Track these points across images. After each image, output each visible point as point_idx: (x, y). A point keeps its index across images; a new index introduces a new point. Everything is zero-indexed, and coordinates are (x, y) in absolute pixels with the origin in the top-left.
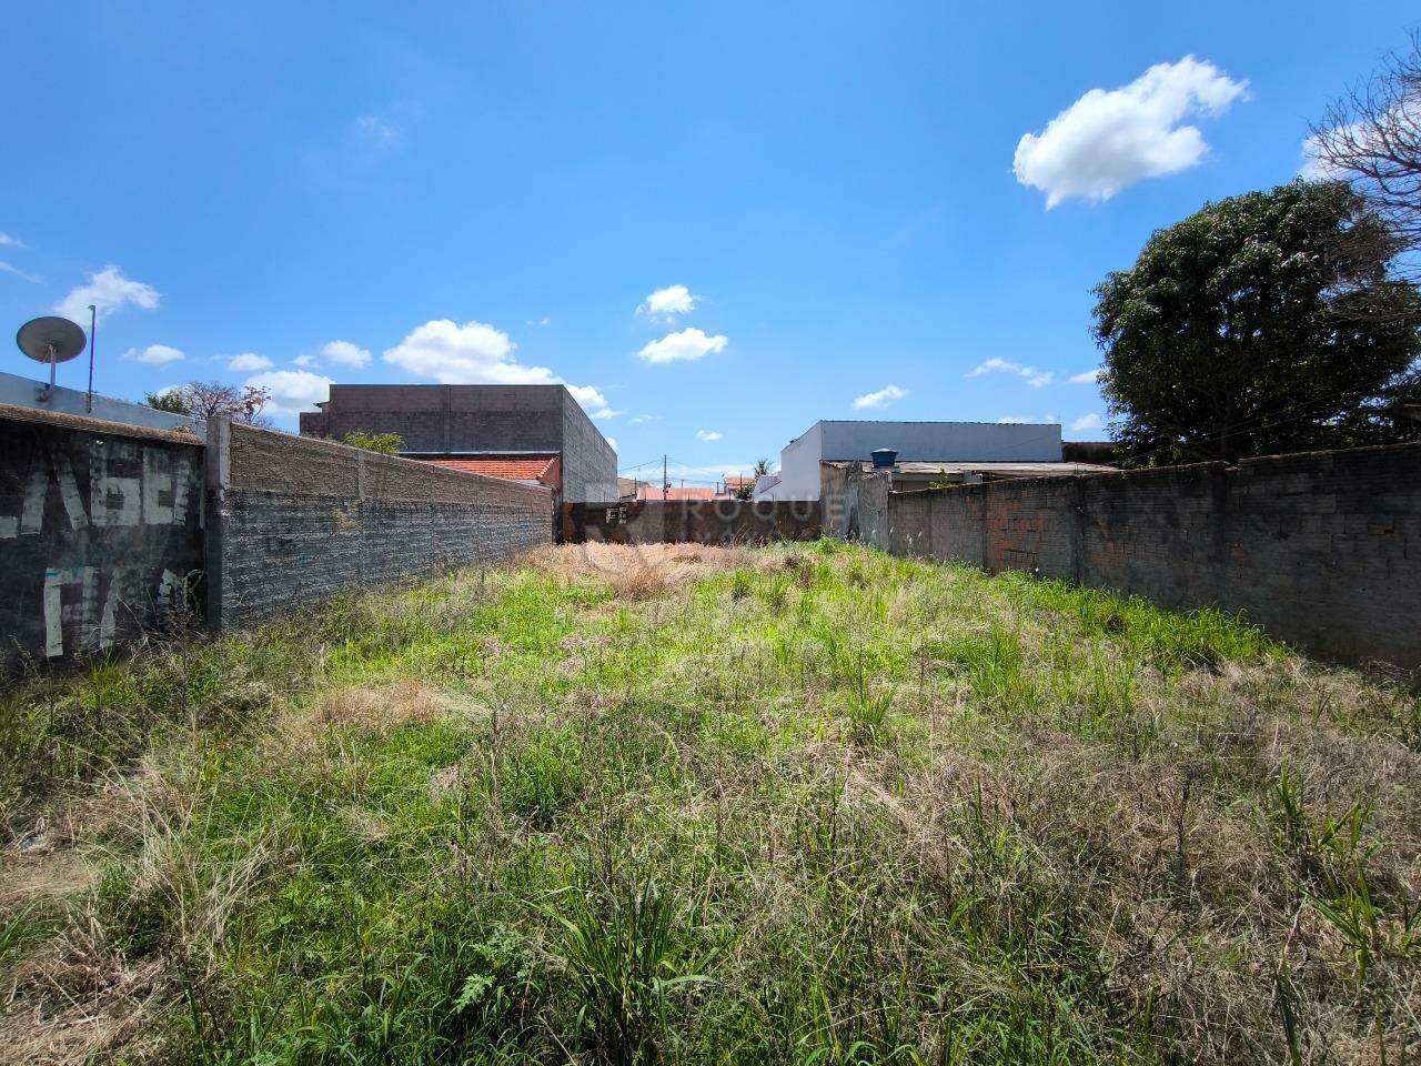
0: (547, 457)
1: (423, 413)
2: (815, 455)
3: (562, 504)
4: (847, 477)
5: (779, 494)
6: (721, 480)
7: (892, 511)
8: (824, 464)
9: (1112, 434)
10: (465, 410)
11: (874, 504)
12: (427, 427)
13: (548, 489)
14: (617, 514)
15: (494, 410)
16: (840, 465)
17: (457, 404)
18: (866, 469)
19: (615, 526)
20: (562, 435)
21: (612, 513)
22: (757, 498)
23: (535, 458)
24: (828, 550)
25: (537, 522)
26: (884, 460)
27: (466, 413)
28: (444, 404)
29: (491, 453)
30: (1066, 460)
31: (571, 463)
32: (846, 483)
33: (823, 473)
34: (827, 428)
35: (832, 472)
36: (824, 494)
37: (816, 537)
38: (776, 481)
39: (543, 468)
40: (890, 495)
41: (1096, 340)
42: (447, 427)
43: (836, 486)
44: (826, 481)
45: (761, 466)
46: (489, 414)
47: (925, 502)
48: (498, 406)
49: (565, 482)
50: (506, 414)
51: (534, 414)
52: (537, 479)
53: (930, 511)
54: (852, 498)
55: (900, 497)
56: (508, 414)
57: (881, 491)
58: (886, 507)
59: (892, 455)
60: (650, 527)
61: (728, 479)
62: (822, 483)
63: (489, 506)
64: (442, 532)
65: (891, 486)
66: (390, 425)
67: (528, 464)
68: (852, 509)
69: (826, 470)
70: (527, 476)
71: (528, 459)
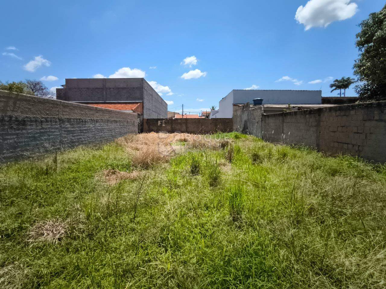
0: (137, 103)
1: (97, 88)
2: (231, 101)
3: (143, 119)
4: (243, 109)
5: (219, 116)
6: (201, 112)
7: (263, 122)
8: (234, 105)
9: (356, 90)
10: (110, 87)
11: (255, 119)
12: (98, 93)
13: (136, 114)
14: (162, 123)
15: (119, 87)
16: (240, 105)
17: (108, 85)
18: (251, 106)
19: (161, 127)
20: (143, 95)
21: (160, 122)
22: (211, 117)
23: (133, 103)
24: (237, 137)
25: (131, 125)
26: (258, 102)
27: (111, 88)
28: (104, 85)
29: (119, 102)
30: (323, 103)
31: (147, 105)
32: (243, 111)
33: (234, 108)
34: (235, 92)
35: (237, 108)
36: (235, 116)
37: (231, 131)
38: (217, 112)
39: (135, 107)
40: (263, 115)
41: (358, 48)
42: (105, 93)
43: (239, 113)
44: (235, 111)
45: (213, 108)
46: (119, 88)
47: (281, 118)
48: (122, 86)
49: (144, 111)
50: (124, 88)
51: (134, 88)
52: (132, 110)
53: (283, 122)
54: (245, 117)
55: (268, 116)
56: (125, 88)
57: (258, 114)
58: (261, 120)
59: (261, 100)
60: (173, 127)
61: (203, 112)
62: (233, 112)
63: (102, 120)
64: (68, 131)
65: (263, 111)
66: (86, 92)
67: (130, 105)
68: (245, 121)
69: (235, 107)
70: (128, 109)
71: (131, 104)
